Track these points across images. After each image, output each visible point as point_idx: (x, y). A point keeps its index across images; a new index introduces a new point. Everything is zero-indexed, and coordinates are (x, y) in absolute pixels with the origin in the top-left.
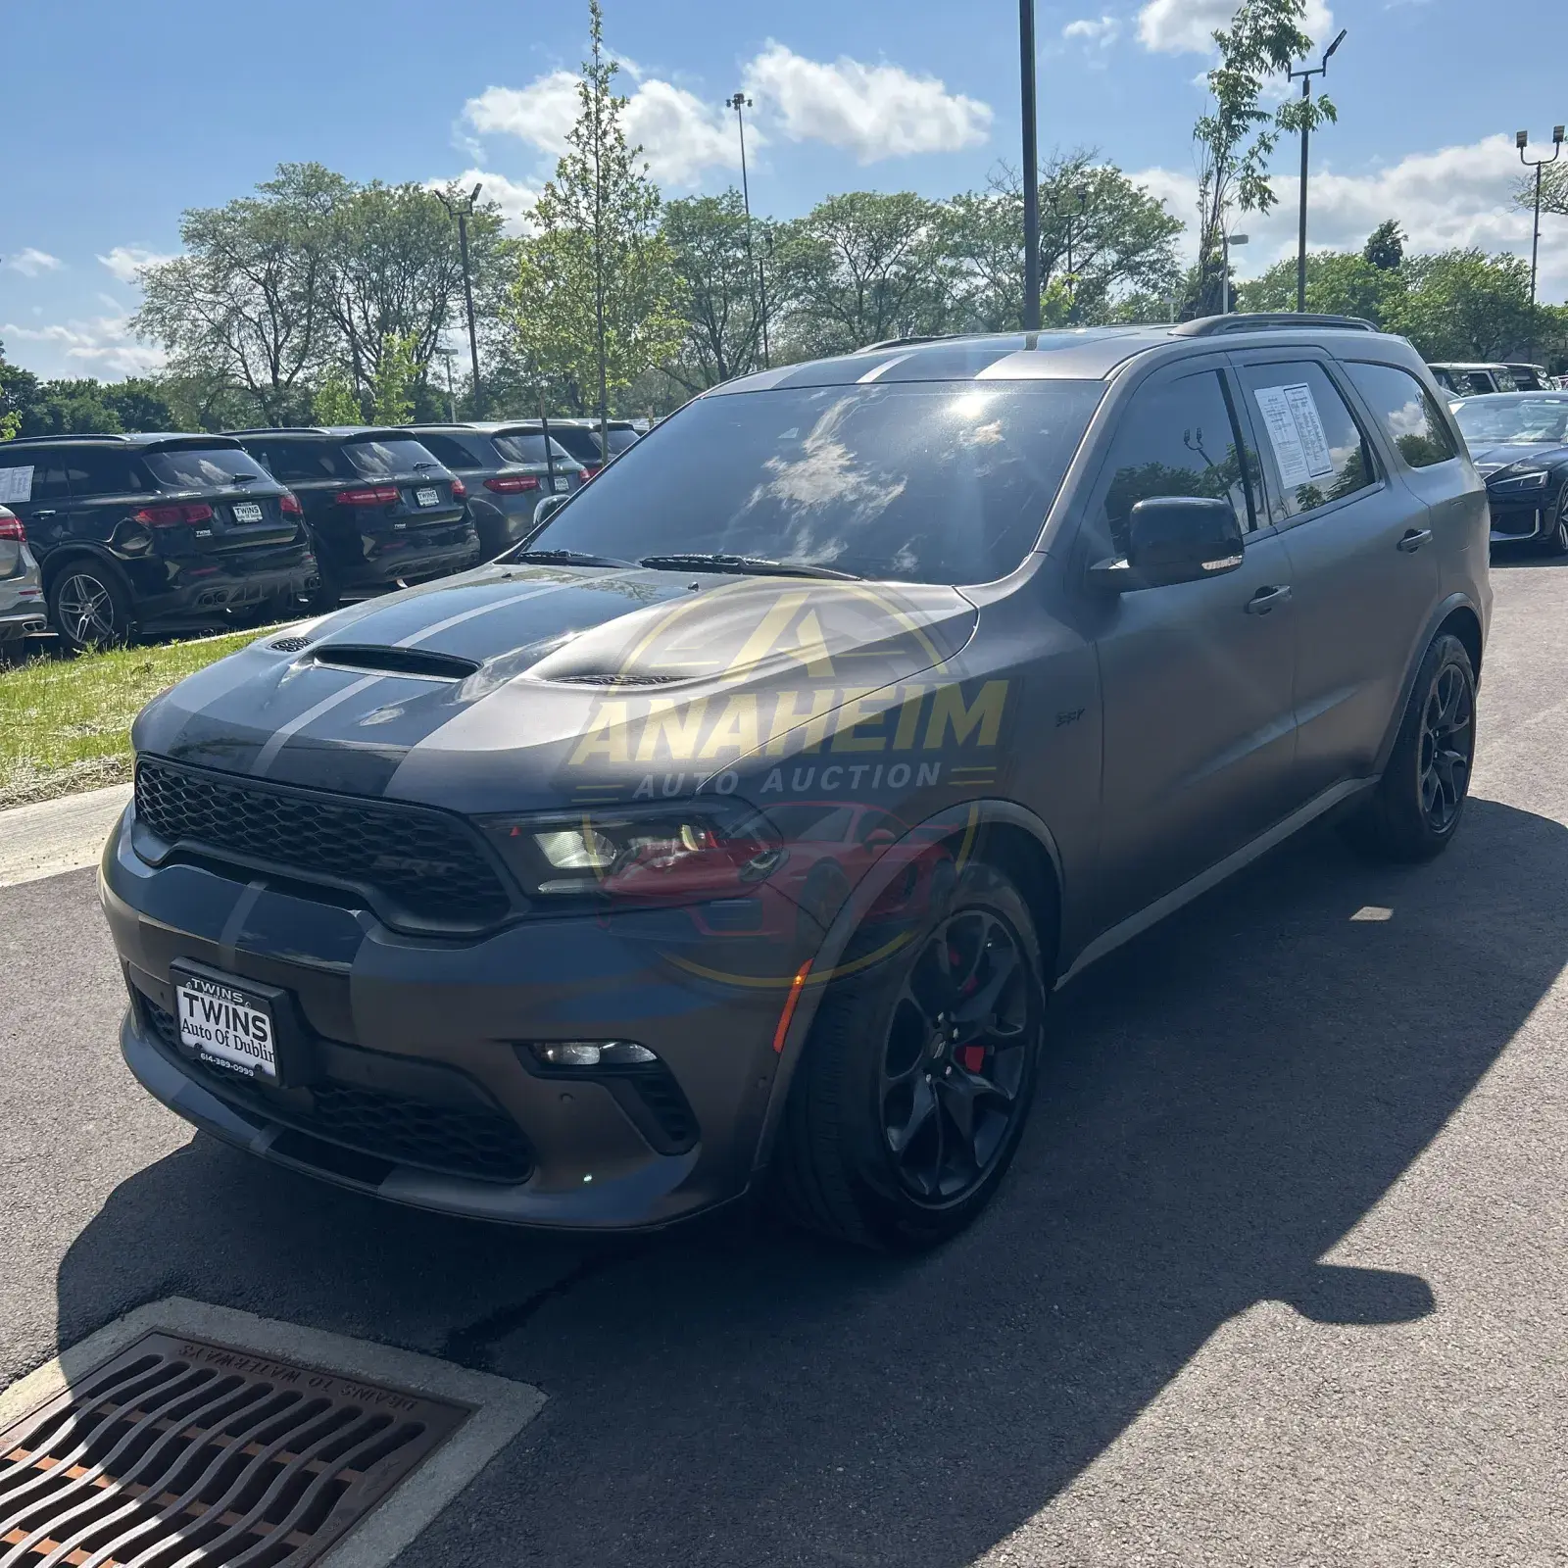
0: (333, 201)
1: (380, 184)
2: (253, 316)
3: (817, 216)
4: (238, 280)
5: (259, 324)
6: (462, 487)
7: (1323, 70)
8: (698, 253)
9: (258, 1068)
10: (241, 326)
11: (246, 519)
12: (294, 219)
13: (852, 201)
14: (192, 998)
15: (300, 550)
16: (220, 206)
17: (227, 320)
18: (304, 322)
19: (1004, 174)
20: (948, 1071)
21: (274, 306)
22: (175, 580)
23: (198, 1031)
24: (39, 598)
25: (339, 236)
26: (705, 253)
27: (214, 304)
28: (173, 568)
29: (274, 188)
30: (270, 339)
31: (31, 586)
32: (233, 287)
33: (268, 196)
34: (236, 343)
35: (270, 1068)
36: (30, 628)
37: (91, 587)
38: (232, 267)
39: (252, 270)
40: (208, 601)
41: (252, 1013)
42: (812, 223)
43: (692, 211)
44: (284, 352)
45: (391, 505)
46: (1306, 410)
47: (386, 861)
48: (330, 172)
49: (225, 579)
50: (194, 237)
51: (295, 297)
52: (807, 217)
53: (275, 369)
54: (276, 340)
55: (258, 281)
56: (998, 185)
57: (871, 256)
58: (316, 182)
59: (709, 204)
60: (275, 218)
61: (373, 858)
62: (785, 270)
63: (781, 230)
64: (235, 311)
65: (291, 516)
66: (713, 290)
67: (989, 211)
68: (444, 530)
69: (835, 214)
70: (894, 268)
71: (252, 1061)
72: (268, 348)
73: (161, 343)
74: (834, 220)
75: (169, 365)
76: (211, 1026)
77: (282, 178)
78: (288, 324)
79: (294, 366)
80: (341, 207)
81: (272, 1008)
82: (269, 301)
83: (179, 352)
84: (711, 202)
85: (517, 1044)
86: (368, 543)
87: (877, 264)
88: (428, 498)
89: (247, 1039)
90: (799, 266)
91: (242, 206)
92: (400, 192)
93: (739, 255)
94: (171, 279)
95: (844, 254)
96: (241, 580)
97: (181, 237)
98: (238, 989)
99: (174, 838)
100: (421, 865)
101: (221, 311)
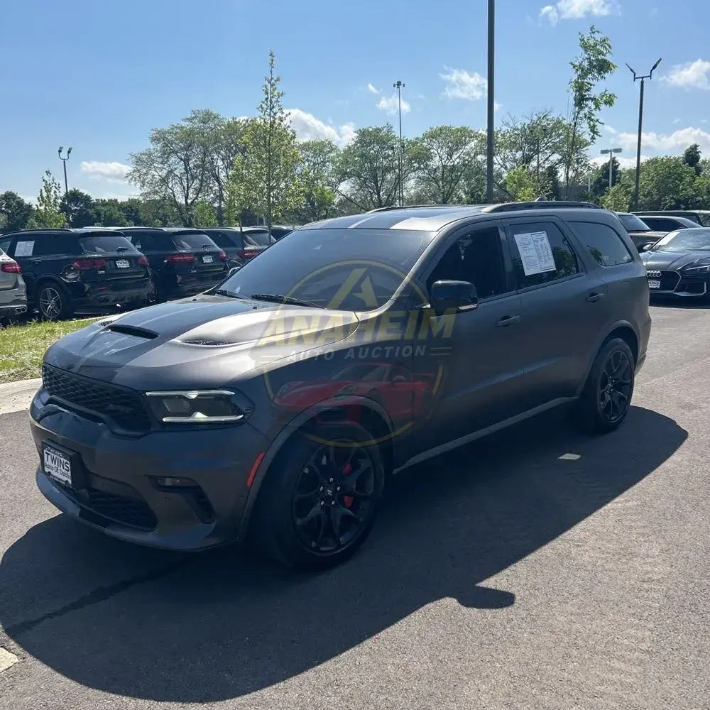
0: (215, 125)
1: (236, 118)
2: (178, 174)
3: (425, 136)
4: (173, 159)
5: (181, 178)
6: (225, 255)
7: (650, 76)
8: (372, 151)
9: (67, 482)
10: (173, 179)
11: (122, 267)
12: (198, 133)
13: (441, 130)
14: (48, 454)
15: (147, 281)
16: (167, 127)
17: (167, 176)
18: (200, 177)
19: (510, 119)
20: (333, 503)
21: (187, 170)
22: (87, 292)
23: (49, 467)
24: (24, 298)
25: (217, 140)
26: (375, 152)
27: (162, 169)
28: (87, 287)
29: (190, 120)
30: (185, 185)
31: (21, 293)
32: (171, 162)
33: (187, 123)
34: (170, 186)
35: (70, 481)
36: (19, 310)
37: (54, 294)
38: (171, 153)
39: (179, 154)
40: (101, 301)
41: (65, 461)
42: (423, 139)
43: (370, 133)
44: (191, 190)
45: (191, 263)
46: (543, 243)
47: (111, 407)
48: (214, 113)
49: (110, 292)
50: (155, 140)
51: (196, 167)
52: (421, 136)
53: (187, 198)
54: (188, 185)
55: (181, 159)
56: (507, 124)
57: (448, 155)
58: (208, 117)
59: (378, 130)
60: (190, 133)
61: (107, 405)
62: (410, 160)
63: (410, 142)
64: (171, 172)
65: (144, 266)
66: (378, 168)
67: (503, 135)
68: (216, 274)
69: (433, 135)
70: (458, 160)
71: (65, 479)
72: (184, 188)
73: (139, 185)
74: (433, 138)
75: (141, 195)
76: (53, 465)
77: (193, 116)
78: (193, 178)
79: (195, 196)
80: (219, 128)
81: (71, 459)
82: (186, 169)
83: (146, 189)
84: (379, 129)
85: (150, 477)
86: (179, 278)
87: (451, 158)
88: (208, 260)
89: (63, 471)
90: (416, 158)
91: (176, 127)
92: (244, 122)
93: (390, 153)
94: (144, 157)
95: (436, 152)
96: (117, 293)
97: (149, 140)
98: (61, 452)
99: (51, 394)
100: (122, 408)
101: (165, 171)
